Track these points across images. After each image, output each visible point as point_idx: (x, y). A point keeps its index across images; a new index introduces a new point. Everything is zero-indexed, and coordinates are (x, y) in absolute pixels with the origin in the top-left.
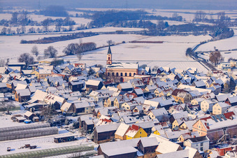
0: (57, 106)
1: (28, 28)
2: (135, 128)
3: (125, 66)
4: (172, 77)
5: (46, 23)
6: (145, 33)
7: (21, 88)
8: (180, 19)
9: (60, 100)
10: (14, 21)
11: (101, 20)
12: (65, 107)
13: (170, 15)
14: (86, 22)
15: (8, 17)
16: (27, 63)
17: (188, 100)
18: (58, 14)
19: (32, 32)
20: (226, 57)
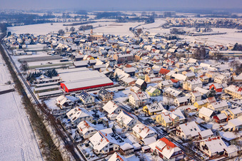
0: (65, 49)
1: (67, 20)
2: (90, 56)
3: (98, 34)
4: (116, 39)
5: (75, 17)
6: (117, 22)
7: (54, 42)
8: (135, 15)
9: (67, 47)
10: (63, 17)
11: (100, 16)
12: (68, 49)
13: (131, 14)
14: (93, 17)
15: (61, 15)
16: (61, 33)
17: (118, 47)
18: (83, 13)
19: (69, 21)
20: (144, 31)
